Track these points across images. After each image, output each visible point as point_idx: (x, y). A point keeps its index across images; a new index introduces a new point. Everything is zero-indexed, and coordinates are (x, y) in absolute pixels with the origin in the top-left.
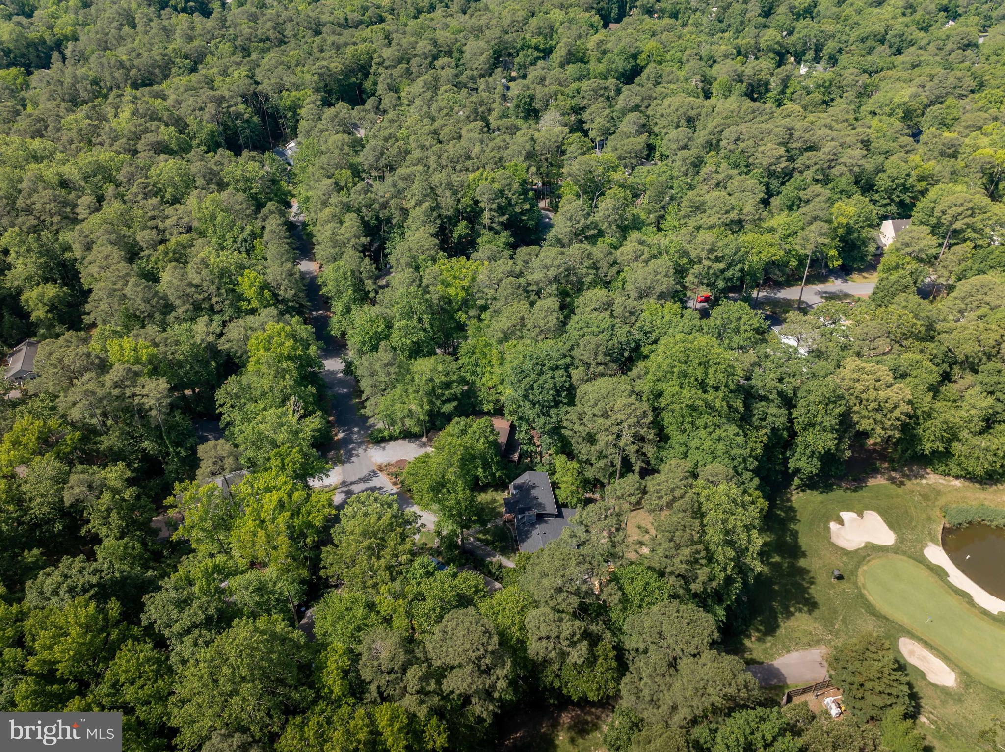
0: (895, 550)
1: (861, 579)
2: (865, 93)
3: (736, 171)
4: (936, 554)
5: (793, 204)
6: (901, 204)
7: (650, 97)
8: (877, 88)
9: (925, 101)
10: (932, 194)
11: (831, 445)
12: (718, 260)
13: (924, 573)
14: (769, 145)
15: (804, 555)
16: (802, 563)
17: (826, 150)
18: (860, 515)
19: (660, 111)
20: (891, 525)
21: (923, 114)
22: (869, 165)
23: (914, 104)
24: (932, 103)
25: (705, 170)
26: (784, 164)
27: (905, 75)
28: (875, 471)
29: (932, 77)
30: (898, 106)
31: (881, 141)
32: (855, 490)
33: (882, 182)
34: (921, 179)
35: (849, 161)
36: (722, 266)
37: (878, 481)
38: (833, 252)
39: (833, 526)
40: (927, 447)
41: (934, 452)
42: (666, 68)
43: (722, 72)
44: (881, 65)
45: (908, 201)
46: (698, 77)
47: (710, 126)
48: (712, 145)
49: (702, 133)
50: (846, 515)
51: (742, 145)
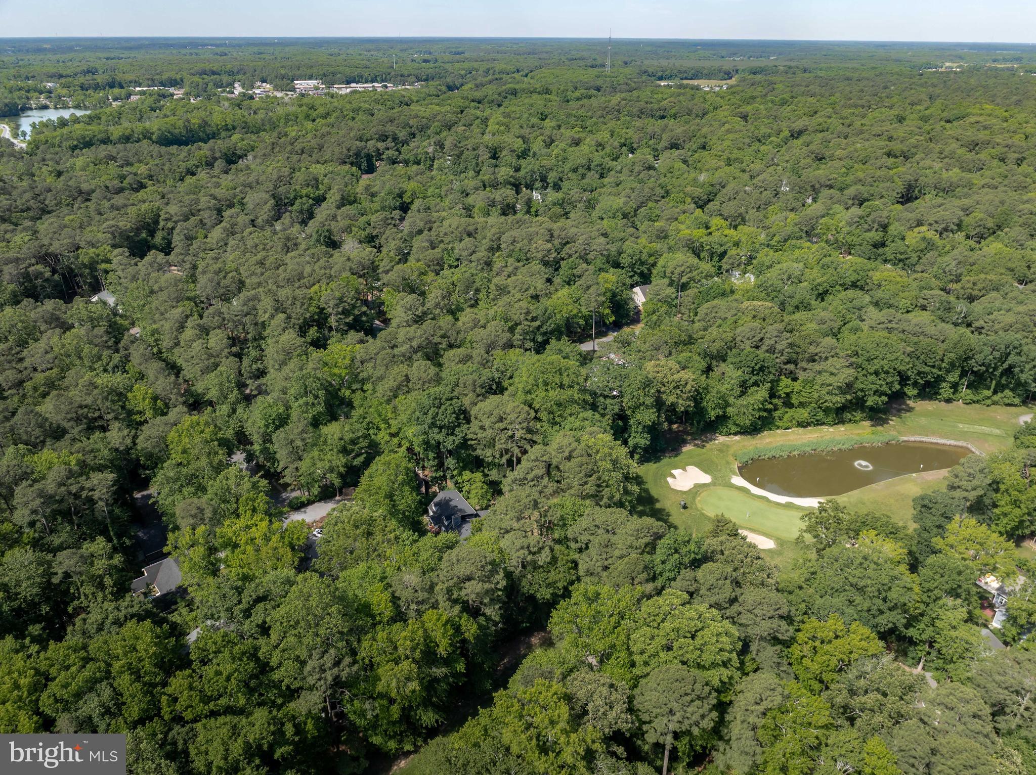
0: (713, 484)
1: (699, 506)
2: (590, 205)
3: (520, 264)
4: (738, 481)
5: (570, 280)
6: (642, 275)
7: (430, 222)
8: (598, 202)
9: (635, 206)
10: (661, 262)
11: (654, 417)
12: (534, 319)
13: (736, 493)
14: (540, 242)
15: (657, 501)
16: (658, 506)
17: (580, 241)
18: (684, 469)
19: (443, 230)
20: (706, 472)
21: (635, 215)
22: (613, 248)
23: (627, 209)
24: (639, 207)
25: (496, 267)
26: (554, 255)
27: (614, 190)
28: (684, 442)
29: (633, 189)
30: (617, 211)
31: (616, 233)
32: (676, 456)
33: (625, 260)
34: (651, 255)
35: (598, 248)
36: (538, 323)
37: (688, 448)
38: (607, 311)
39: (670, 480)
40: (712, 414)
41: (717, 417)
42: (432, 202)
43: (478, 199)
44: (595, 185)
45: (646, 271)
46: (460, 205)
47: (489, 235)
48: (495, 249)
49: (484, 241)
50: (676, 472)
51: (518, 246)
